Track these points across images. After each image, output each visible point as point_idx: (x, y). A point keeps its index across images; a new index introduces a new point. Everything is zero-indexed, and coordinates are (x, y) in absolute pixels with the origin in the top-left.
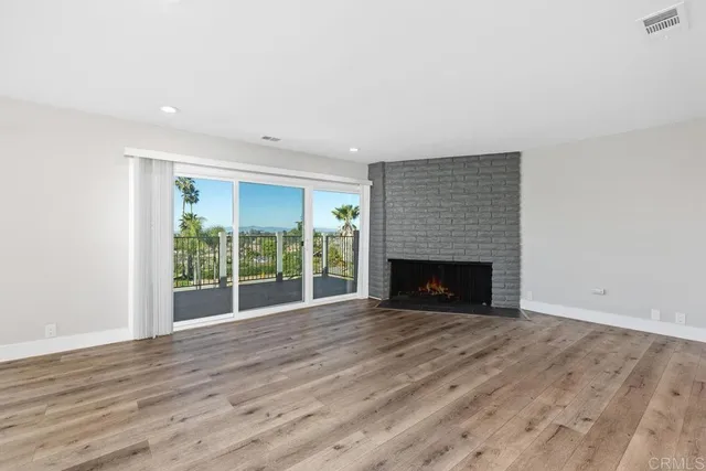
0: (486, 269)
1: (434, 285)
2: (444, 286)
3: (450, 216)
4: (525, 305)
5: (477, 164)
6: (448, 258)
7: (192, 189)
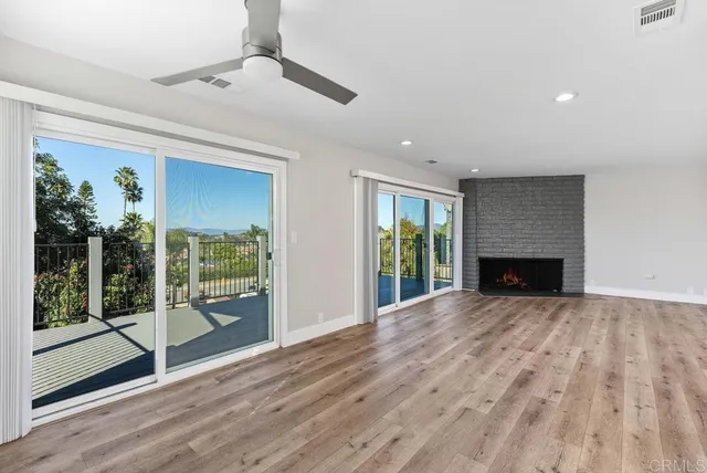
0: (559, 263)
1: (510, 277)
2: (518, 277)
3: (530, 222)
4: (587, 290)
5: (552, 183)
6: (530, 256)
7: (135, 186)
